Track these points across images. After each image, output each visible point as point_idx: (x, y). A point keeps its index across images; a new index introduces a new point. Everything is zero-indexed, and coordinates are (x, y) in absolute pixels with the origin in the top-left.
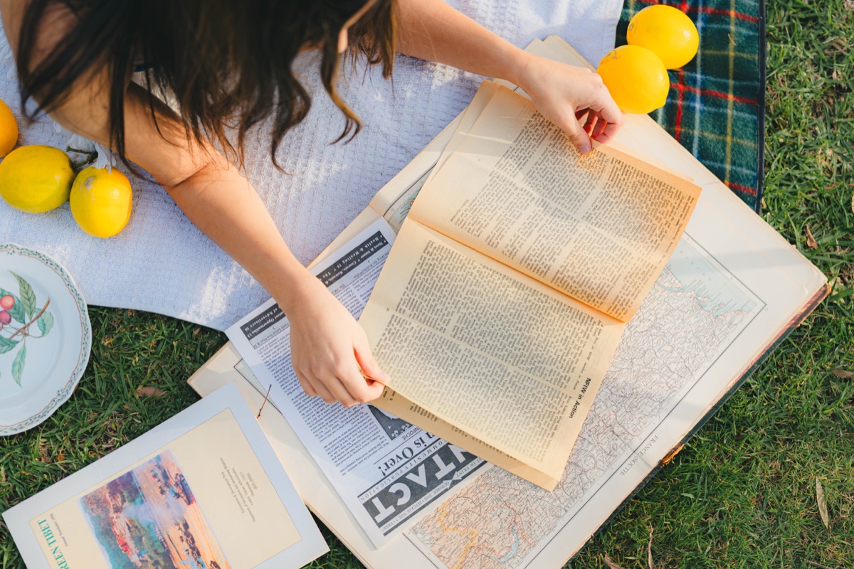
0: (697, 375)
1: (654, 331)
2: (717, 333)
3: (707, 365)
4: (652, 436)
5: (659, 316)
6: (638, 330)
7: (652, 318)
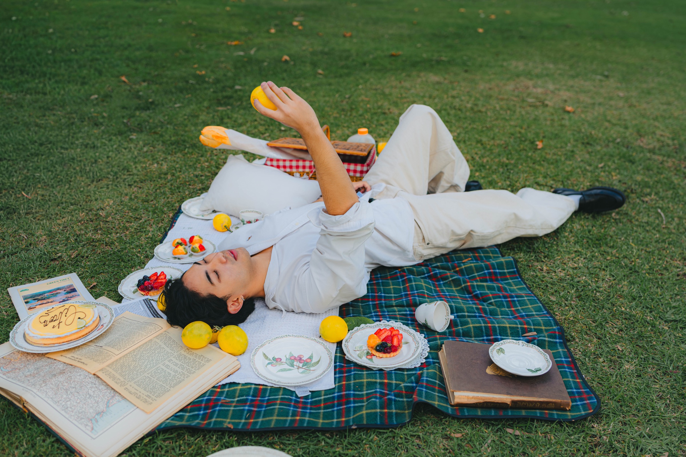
0: (63, 412)
1: (88, 396)
2: (83, 420)
3: (67, 416)
4: (36, 396)
5: (95, 398)
6: (90, 391)
7: (95, 395)
